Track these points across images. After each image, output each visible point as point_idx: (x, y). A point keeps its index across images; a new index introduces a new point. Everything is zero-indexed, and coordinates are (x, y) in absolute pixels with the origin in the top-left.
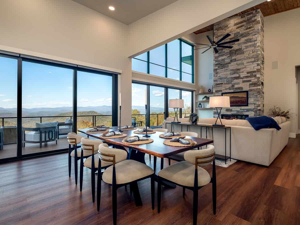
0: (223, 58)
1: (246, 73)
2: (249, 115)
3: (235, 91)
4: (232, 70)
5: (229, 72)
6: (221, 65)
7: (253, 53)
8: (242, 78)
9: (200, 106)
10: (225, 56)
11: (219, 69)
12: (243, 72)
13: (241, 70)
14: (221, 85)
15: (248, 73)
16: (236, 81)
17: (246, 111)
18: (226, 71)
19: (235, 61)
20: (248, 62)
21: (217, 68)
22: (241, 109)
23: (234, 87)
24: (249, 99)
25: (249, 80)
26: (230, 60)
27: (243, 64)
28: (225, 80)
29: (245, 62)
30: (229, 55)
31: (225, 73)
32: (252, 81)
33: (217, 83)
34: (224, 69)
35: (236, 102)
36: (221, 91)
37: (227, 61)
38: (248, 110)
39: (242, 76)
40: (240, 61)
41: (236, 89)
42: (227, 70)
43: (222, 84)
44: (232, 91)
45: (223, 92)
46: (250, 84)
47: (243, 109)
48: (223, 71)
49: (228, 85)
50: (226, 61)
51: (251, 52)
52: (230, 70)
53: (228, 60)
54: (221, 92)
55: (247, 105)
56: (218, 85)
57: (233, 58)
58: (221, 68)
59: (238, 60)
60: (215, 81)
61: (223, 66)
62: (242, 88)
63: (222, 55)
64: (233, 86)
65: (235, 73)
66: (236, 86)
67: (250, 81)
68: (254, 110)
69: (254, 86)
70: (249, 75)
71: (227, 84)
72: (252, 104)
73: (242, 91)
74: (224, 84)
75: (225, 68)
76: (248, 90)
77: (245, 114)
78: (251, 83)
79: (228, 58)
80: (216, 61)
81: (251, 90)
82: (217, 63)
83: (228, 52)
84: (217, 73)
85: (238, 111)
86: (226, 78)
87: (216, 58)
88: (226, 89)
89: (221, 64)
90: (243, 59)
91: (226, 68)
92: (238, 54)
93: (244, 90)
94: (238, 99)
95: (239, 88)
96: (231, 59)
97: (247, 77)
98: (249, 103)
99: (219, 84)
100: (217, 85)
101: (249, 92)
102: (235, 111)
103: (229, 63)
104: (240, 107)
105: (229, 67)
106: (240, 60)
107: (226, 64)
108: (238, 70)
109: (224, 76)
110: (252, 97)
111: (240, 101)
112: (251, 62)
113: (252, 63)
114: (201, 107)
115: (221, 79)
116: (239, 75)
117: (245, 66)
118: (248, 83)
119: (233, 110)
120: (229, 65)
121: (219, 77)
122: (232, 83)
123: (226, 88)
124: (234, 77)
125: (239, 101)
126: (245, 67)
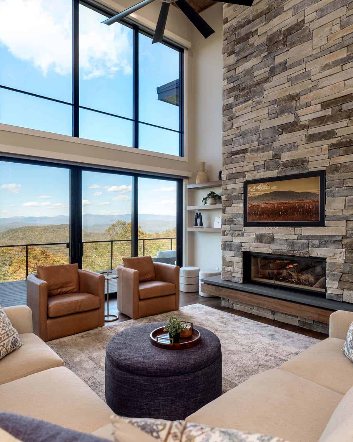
0: (248, 65)
1: (319, 107)
2: (328, 260)
3: (283, 174)
4: (275, 101)
5: (266, 111)
6: (243, 89)
7: (342, 27)
8: (304, 127)
9: (199, 220)
10: (255, 57)
11: (237, 105)
12: (308, 105)
13: (303, 100)
14: (242, 155)
15: (325, 105)
16: (285, 138)
17: (316, 242)
18: (259, 106)
19: (285, 69)
20: (327, 66)
21: (232, 100)
22: (300, 237)
23: (280, 158)
24: (328, 199)
25: (329, 132)
26: (268, 69)
27: (308, 75)
28: (255, 137)
29: (314, 67)
30: (266, 53)
31: (254, 115)
32: (340, 133)
33: (233, 150)
34: (251, 102)
35: (286, 211)
36: (241, 174)
37: (260, 73)
38: (324, 242)
39: (304, 120)
40: (298, 68)
41: (286, 165)
42: (258, 103)
43: (245, 151)
44: (274, 173)
45: (249, 177)
46: (332, 146)
47: (308, 238)
48: (250, 109)
49: (263, 154)
50: (255, 74)
51: (337, 28)
52: (268, 104)
53: (263, 71)
54: (242, 180)
55: (321, 224)
56: (235, 156)
57: (278, 60)
58: (242, 100)
59: (293, 66)
60: (226, 143)
61: (247, 93)
62: (304, 162)
63: (246, 57)
64: (277, 156)
65: (282, 112)
66: (286, 156)
67: (331, 134)
68: (345, 241)
69: (346, 153)
70: (329, 112)
71: (258, 150)
72: (339, 219)
73: (305, 172)
74: (252, 151)
75: (254, 96)
76: (324, 168)
77: (314, 255)
78: (334, 141)
79: (263, 63)
80: (230, 80)
81: (335, 168)
82: (232, 85)
83: (262, 45)
84: (231, 119)
85: (292, 244)
86: (256, 131)
87: (230, 68)
88: (256, 168)
89: (244, 85)
90: (310, 59)
91: (256, 99)
92: (292, 45)
93: (312, 167)
94: (290, 201)
95: (295, 163)
96: (272, 65)
97: (321, 120)
98: (327, 214)
99: (236, 153)
100: (233, 157)
101: (327, 177)
102: (282, 242)
103: (266, 80)
104: (298, 230)
105: (266, 93)
106: (299, 63)
107: (258, 84)
108: (293, 99)
109: (251, 126)
110: (338, 192)
111: (299, 208)
112: (336, 63)
113: (340, 67)
114: (201, 224)
115: (242, 135)
116: (297, 117)
117: (315, 83)
118: (325, 144)
119: (276, 237)
120: (266, 86)
121: (238, 128)
122: (276, 145)
123: (256, 164)
124: (280, 126)
125: (294, 209)
126: (316, 87)
